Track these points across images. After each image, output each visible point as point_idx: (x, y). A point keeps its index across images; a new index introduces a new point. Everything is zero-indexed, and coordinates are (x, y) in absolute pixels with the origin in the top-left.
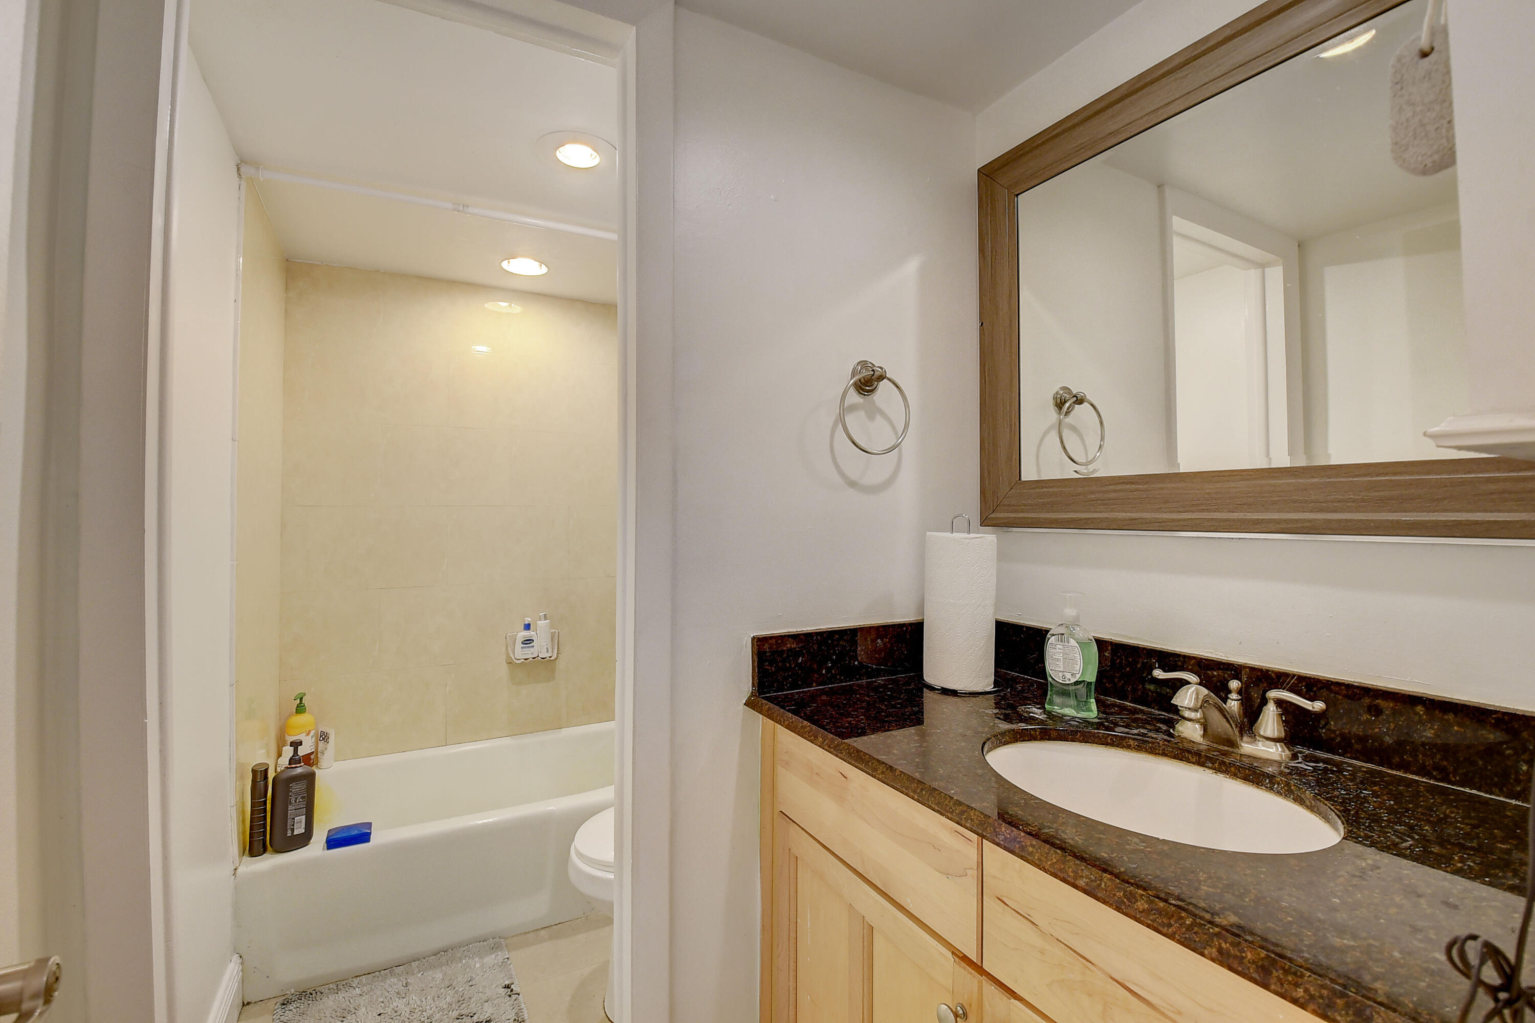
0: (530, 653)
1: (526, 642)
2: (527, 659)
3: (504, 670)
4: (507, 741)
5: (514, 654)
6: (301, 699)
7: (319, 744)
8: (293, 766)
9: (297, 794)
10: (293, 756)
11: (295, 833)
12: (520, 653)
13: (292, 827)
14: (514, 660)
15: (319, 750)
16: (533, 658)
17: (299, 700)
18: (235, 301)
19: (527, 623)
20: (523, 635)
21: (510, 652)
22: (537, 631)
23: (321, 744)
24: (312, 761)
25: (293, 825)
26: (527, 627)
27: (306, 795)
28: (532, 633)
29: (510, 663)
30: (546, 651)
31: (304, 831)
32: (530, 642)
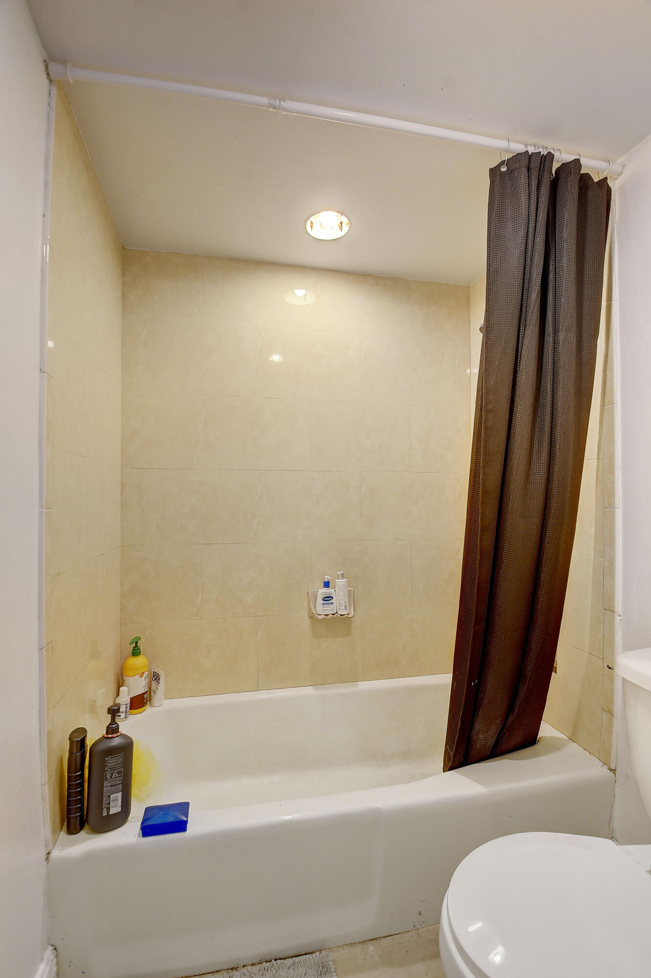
0: (329, 609)
1: (326, 599)
2: (328, 615)
3: (306, 623)
4: (309, 691)
5: (315, 609)
6: (137, 643)
7: (152, 683)
8: (110, 736)
9: (112, 769)
10: (110, 724)
11: (111, 813)
12: (321, 609)
13: (108, 806)
14: (317, 615)
15: (152, 689)
16: (333, 614)
17: (134, 643)
18: (44, 216)
19: (326, 580)
20: (323, 593)
21: (312, 607)
22: (335, 588)
23: (154, 683)
24: (145, 700)
25: (109, 804)
26: (327, 585)
27: (122, 769)
28: (332, 590)
29: (312, 617)
30: (344, 608)
31: (120, 810)
32: (330, 599)
